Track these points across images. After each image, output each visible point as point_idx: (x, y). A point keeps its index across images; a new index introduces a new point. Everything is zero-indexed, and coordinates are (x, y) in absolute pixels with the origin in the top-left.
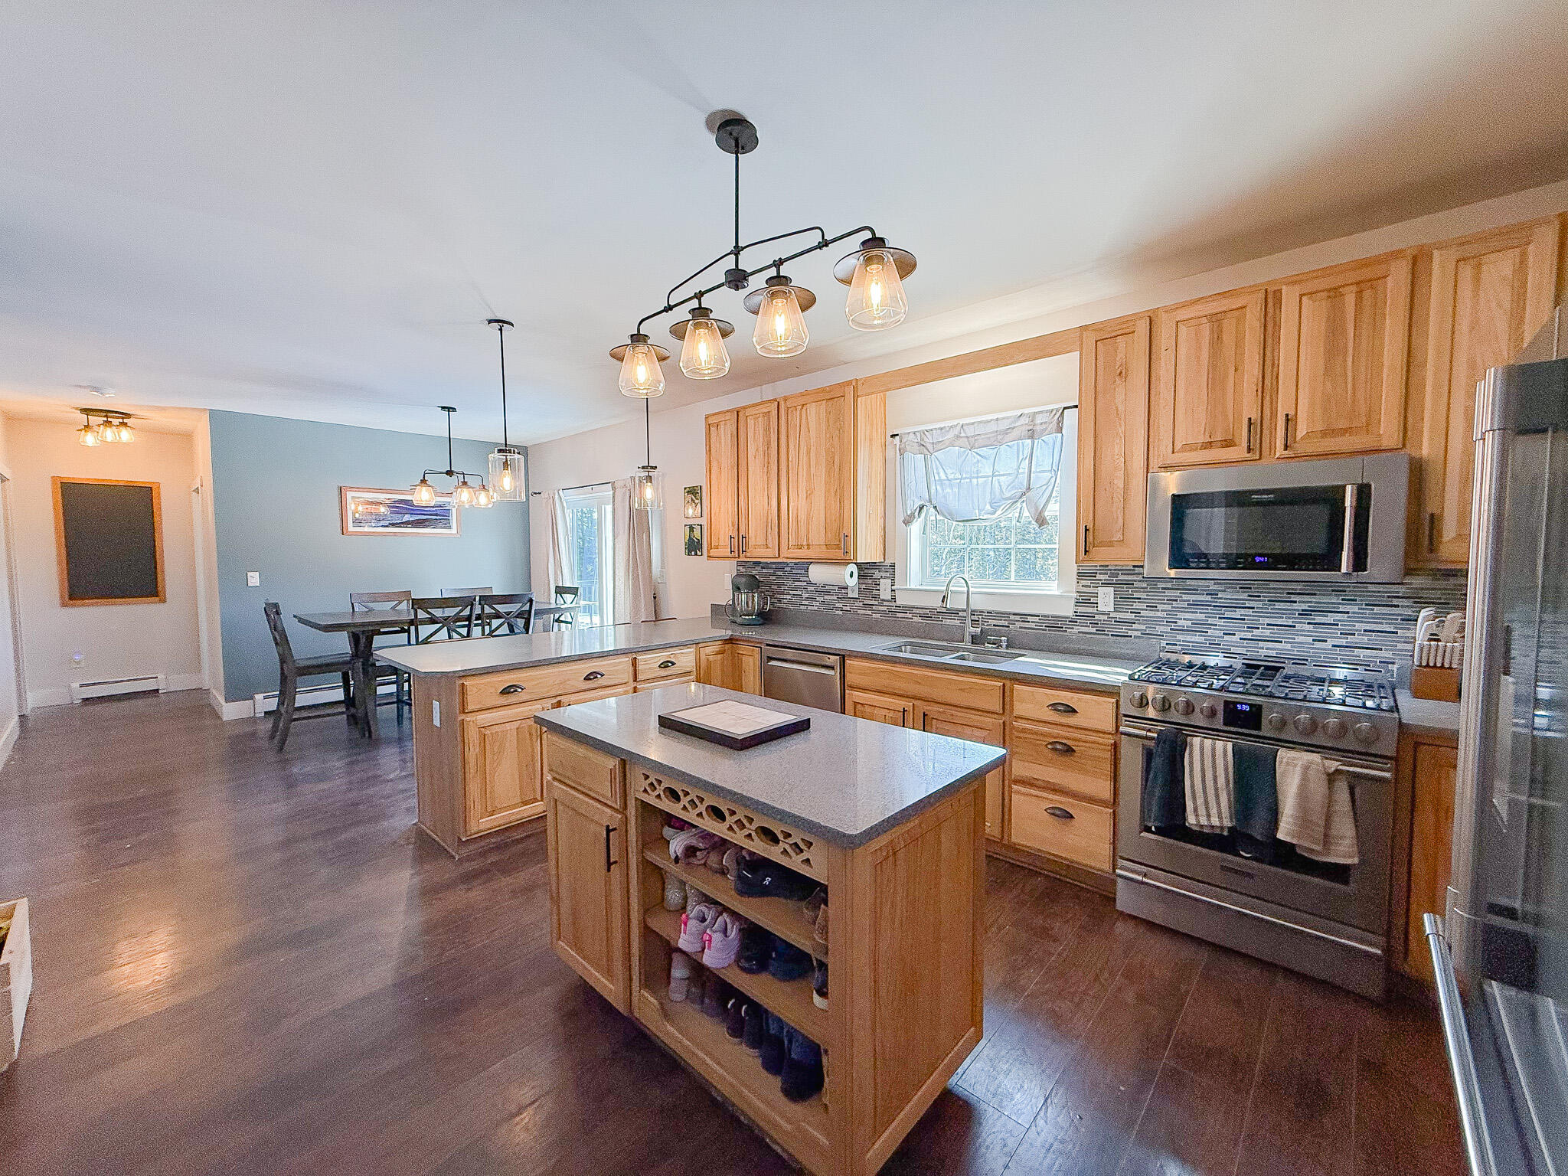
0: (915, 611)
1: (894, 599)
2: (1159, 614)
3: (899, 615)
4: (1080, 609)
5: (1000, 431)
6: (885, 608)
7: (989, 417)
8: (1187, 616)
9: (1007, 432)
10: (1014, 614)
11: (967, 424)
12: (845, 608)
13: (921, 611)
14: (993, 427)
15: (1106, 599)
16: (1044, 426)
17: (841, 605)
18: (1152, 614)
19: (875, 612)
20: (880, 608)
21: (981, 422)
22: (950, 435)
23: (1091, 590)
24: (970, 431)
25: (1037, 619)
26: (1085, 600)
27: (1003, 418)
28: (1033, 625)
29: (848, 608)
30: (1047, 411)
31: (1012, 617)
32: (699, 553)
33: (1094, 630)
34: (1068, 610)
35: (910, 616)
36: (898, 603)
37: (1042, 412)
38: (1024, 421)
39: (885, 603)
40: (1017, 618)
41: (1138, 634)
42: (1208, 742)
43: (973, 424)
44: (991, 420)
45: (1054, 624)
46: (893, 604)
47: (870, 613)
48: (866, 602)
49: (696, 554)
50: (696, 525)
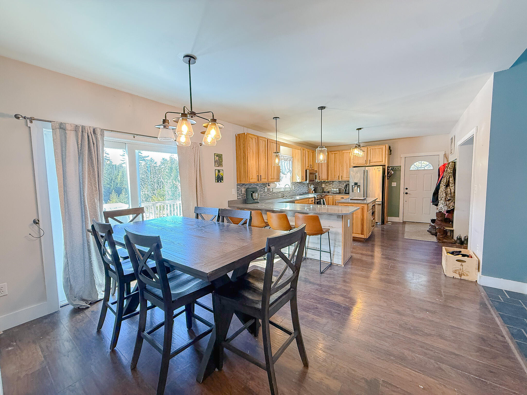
0: (276, 193)
3: (273, 194)
7: (286, 156)
15: (293, 187)
29: (265, 195)
32: (222, 181)
34: (291, 189)
36: (274, 191)
38: (289, 158)
39: (271, 192)
41: (295, 192)
47: (269, 195)
48: (268, 192)
49: (221, 182)
50: (221, 170)
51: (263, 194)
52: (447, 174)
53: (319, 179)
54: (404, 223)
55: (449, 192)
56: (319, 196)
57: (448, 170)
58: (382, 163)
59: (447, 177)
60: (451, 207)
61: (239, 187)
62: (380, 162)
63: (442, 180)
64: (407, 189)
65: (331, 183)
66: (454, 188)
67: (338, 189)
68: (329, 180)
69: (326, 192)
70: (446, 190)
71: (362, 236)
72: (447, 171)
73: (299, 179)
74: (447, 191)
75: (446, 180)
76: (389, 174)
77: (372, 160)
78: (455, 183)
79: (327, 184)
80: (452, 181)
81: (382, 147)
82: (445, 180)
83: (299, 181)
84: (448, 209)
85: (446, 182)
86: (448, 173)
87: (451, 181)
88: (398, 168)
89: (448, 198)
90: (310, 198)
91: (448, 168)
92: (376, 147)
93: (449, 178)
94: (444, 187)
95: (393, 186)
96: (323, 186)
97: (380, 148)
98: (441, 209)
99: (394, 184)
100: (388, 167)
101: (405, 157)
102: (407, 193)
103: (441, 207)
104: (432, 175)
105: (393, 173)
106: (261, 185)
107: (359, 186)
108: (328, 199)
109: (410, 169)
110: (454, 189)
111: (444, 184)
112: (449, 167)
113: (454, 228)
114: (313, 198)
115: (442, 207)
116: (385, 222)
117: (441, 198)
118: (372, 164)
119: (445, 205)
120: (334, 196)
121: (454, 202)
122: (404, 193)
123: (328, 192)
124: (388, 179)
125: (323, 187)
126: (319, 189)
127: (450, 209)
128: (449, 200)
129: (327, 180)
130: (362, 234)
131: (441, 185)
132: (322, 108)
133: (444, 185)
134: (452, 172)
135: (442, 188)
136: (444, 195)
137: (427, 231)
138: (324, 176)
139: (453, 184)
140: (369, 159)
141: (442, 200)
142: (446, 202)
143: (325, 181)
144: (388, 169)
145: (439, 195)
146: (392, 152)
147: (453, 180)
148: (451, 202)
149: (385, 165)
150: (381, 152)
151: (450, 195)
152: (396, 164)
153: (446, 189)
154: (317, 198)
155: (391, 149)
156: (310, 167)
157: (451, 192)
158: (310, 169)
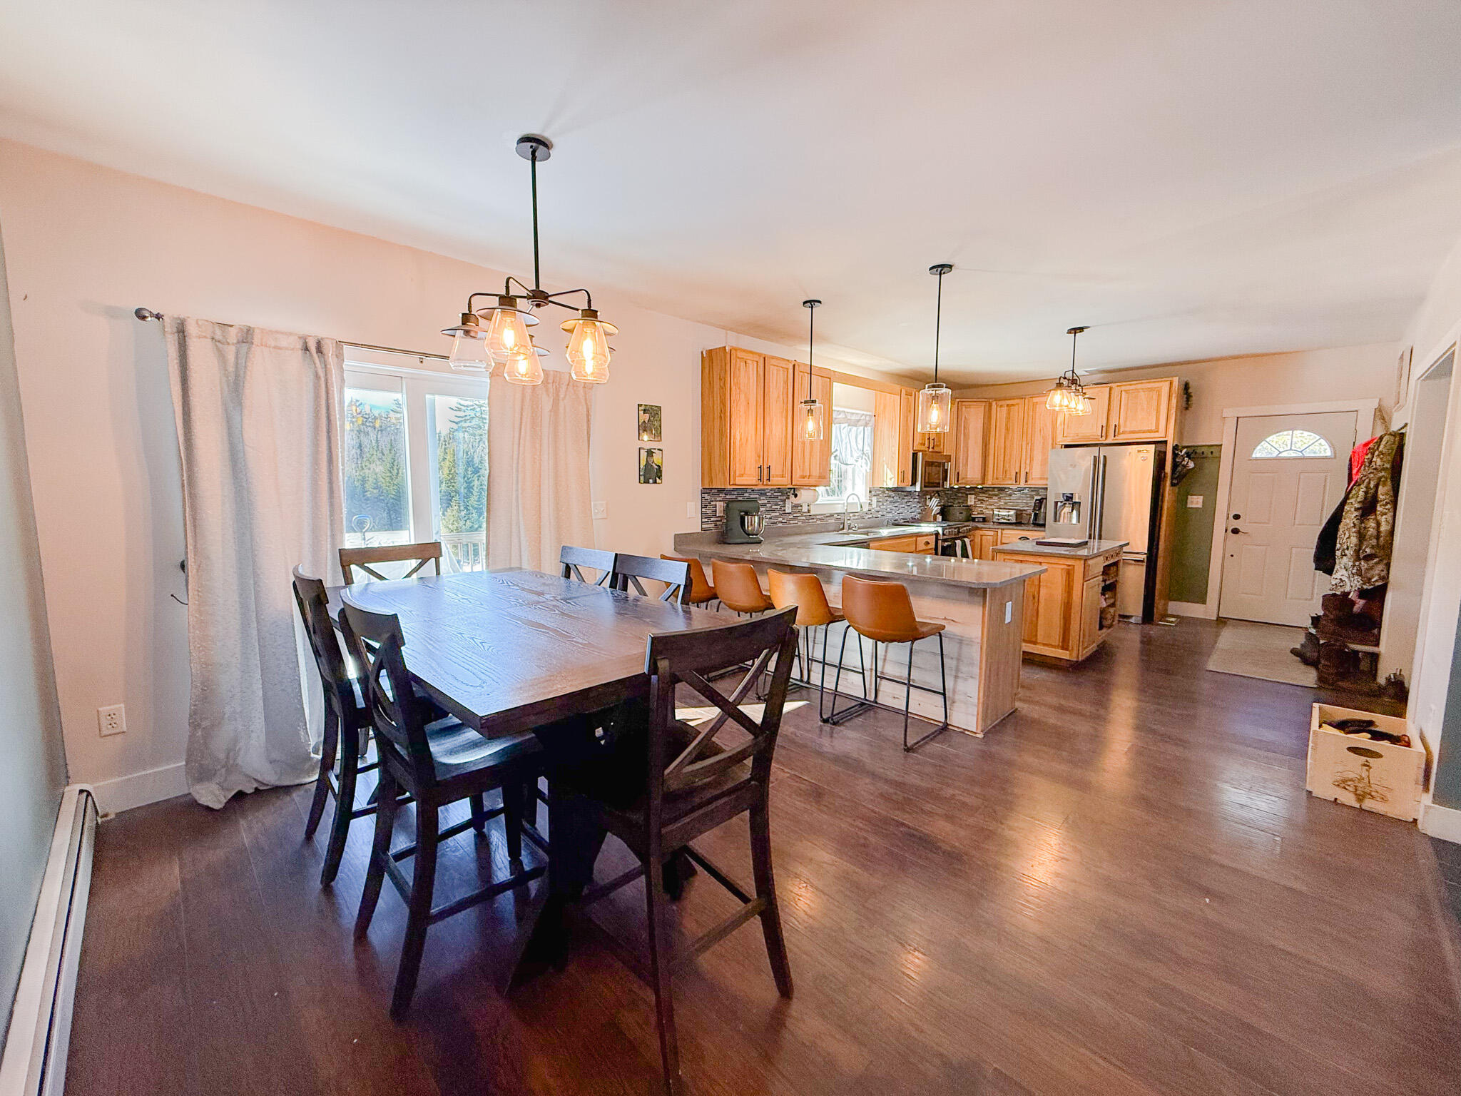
0: (818, 517)
1: (809, 511)
3: (811, 521)
6: (804, 518)
7: (854, 411)
12: (783, 521)
13: (820, 517)
16: (868, 422)
17: (780, 519)
19: (799, 521)
25: (857, 514)
27: (858, 414)
28: (857, 517)
29: (785, 521)
32: (658, 480)
34: (866, 508)
35: (815, 520)
36: (812, 513)
37: (868, 415)
38: (863, 417)
39: (804, 514)
40: (852, 514)
43: (849, 413)
45: (862, 516)
46: (808, 514)
47: (796, 522)
48: (795, 515)
49: (655, 482)
50: (655, 449)
52: (1371, 473)
53: (958, 481)
54: (1221, 622)
55: (1372, 531)
56: (950, 529)
57: (1374, 459)
58: (1156, 435)
59: (1369, 483)
60: (1373, 580)
61: (706, 496)
62: (1150, 431)
63: (1354, 492)
64: (1237, 517)
65: (994, 495)
66: (1390, 519)
67: (1012, 512)
68: (989, 483)
69: (976, 520)
70: (1363, 525)
71: (1065, 655)
72: (1371, 462)
73: (893, 480)
74: (1365, 528)
75: (1366, 493)
76: (1179, 469)
77: (1125, 426)
78: (1395, 503)
79: (982, 496)
80: (1386, 494)
81: (1161, 384)
82: (1361, 494)
83: (892, 484)
84: (1365, 587)
85: (1366, 498)
86: (1374, 469)
87: (1381, 497)
88: (1212, 453)
89: (1364, 551)
90: (920, 536)
91: (1377, 453)
92: (1139, 386)
93: (1377, 486)
94: (1356, 513)
95: (1191, 506)
96: (971, 500)
97: (1151, 389)
98: (1342, 584)
99: (1196, 502)
100: (1175, 448)
101: (1238, 418)
102: (1235, 531)
103: (1341, 579)
104: (1328, 478)
105: (1191, 465)
106: (775, 494)
107: (1076, 505)
108: (981, 540)
109: (1254, 456)
110: (1391, 522)
111: (1357, 506)
112: (1378, 449)
113: (1383, 648)
114: (932, 535)
115: (1344, 578)
116: (1156, 616)
117: (1344, 550)
118: (1121, 438)
119: (1354, 571)
120: (999, 531)
121: (1388, 565)
122: (1226, 531)
123: (984, 520)
124: (1172, 485)
125: (969, 503)
126: (957, 512)
127: (1372, 587)
128: (1368, 558)
129: (980, 484)
130: (1065, 646)
131: (1346, 507)
132: (942, 269)
133: (1357, 509)
134: (1388, 466)
135: (1350, 517)
136: (1354, 540)
137: (1291, 652)
138: (971, 473)
139: (1389, 506)
140: (1113, 422)
141: (1345, 555)
142: (1357, 563)
143: (977, 488)
144: (1175, 455)
145: (1338, 541)
146: (1194, 399)
147: (1391, 493)
148: (1376, 563)
149: (1166, 442)
150: (1155, 403)
151: (1374, 542)
152: (1203, 438)
153: (1362, 522)
154: (944, 534)
155: (1190, 391)
156: (927, 445)
157: (1379, 532)
158: (927, 449)
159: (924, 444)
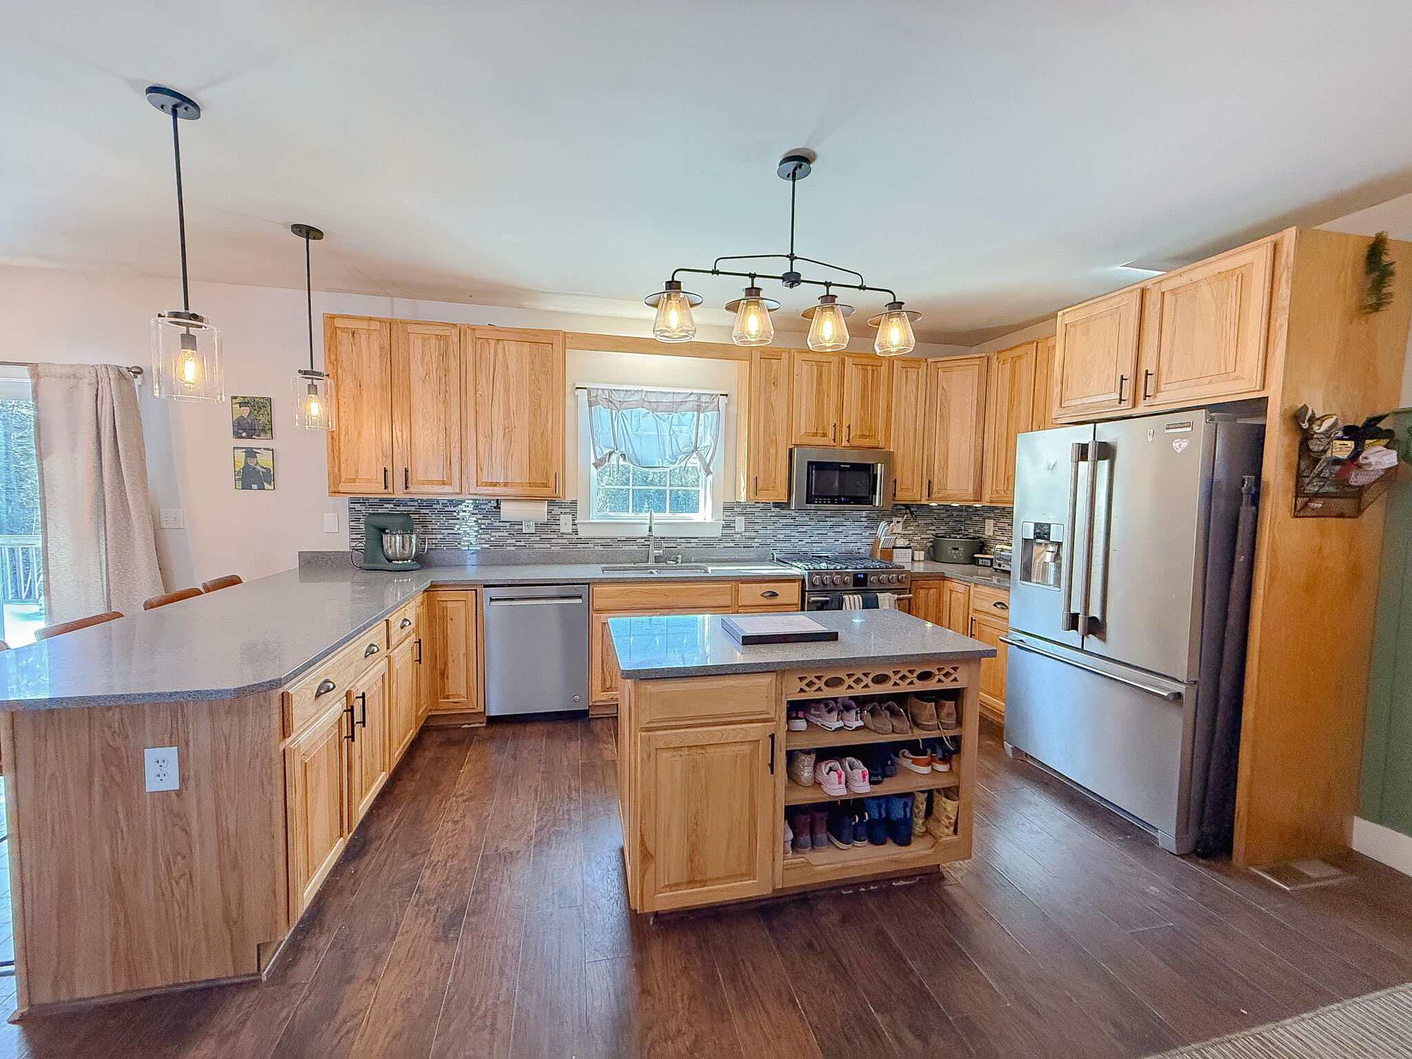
0: (596, 541)
1: (575, 532)
2: (768, 532)
3: (579, 546)
4: (725, 532)
5: (676, 402)
6: (565, 541)
7: (667, 390)
8: (783, 532)
9: (681, 403)
10: (681, 538)
11: (650, 392)
12: (518, 544)
13: (602, 541)
14: (669, 398)
15: (740, 523)
16: (707, 405)
17: (512, 542)
18: (764, 532)
20: (560, 541)
21: (661, 392)
22: (636, 397)
23: (732, 518)
24: (653, 398)
25: (696, 540)
26: (727, 526)
27: (679, 393)
28: (694, 545)
29: (522, 544)
30: (709, 395)
31: (679, 540)
32: (267, 486)
33: (733, 545)
34: (717, 533)
35: (592, 546)
37: (705, 394)
38: (693, 398)
39: (565, 536)
40: (683, 540)
41: (758, 545)
42: (851, 596)
43: (654, 392)
44: (670, 393)
45: (708, 544)
46: (574, 536)
47: (549, 546)
48: (543, 536)
49: (262, 488)
50: (260, 449)
51: (514, 541)
53: (931, 494)
58: (1237, 385)
61: (357, 507)
62: (1223, 377)
68: (987, 499)
69: (980, 561)
77: (1169, 372)
81: (1247, 256)
100: (1299, 421)
118: (1159, 401)
120: (972, 586)
124: (1301, 513)
138: (954, 482)
144: (1302, 435)
150: (1232, 307)
155: (1386, 259)
156: (831, 436)
158: (832, 443)
159: (824, 435)
